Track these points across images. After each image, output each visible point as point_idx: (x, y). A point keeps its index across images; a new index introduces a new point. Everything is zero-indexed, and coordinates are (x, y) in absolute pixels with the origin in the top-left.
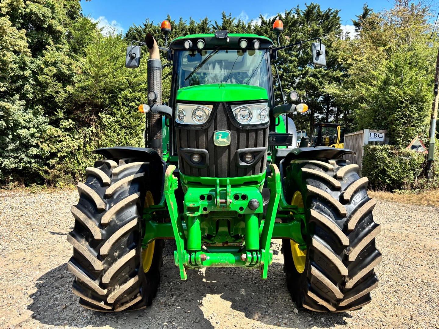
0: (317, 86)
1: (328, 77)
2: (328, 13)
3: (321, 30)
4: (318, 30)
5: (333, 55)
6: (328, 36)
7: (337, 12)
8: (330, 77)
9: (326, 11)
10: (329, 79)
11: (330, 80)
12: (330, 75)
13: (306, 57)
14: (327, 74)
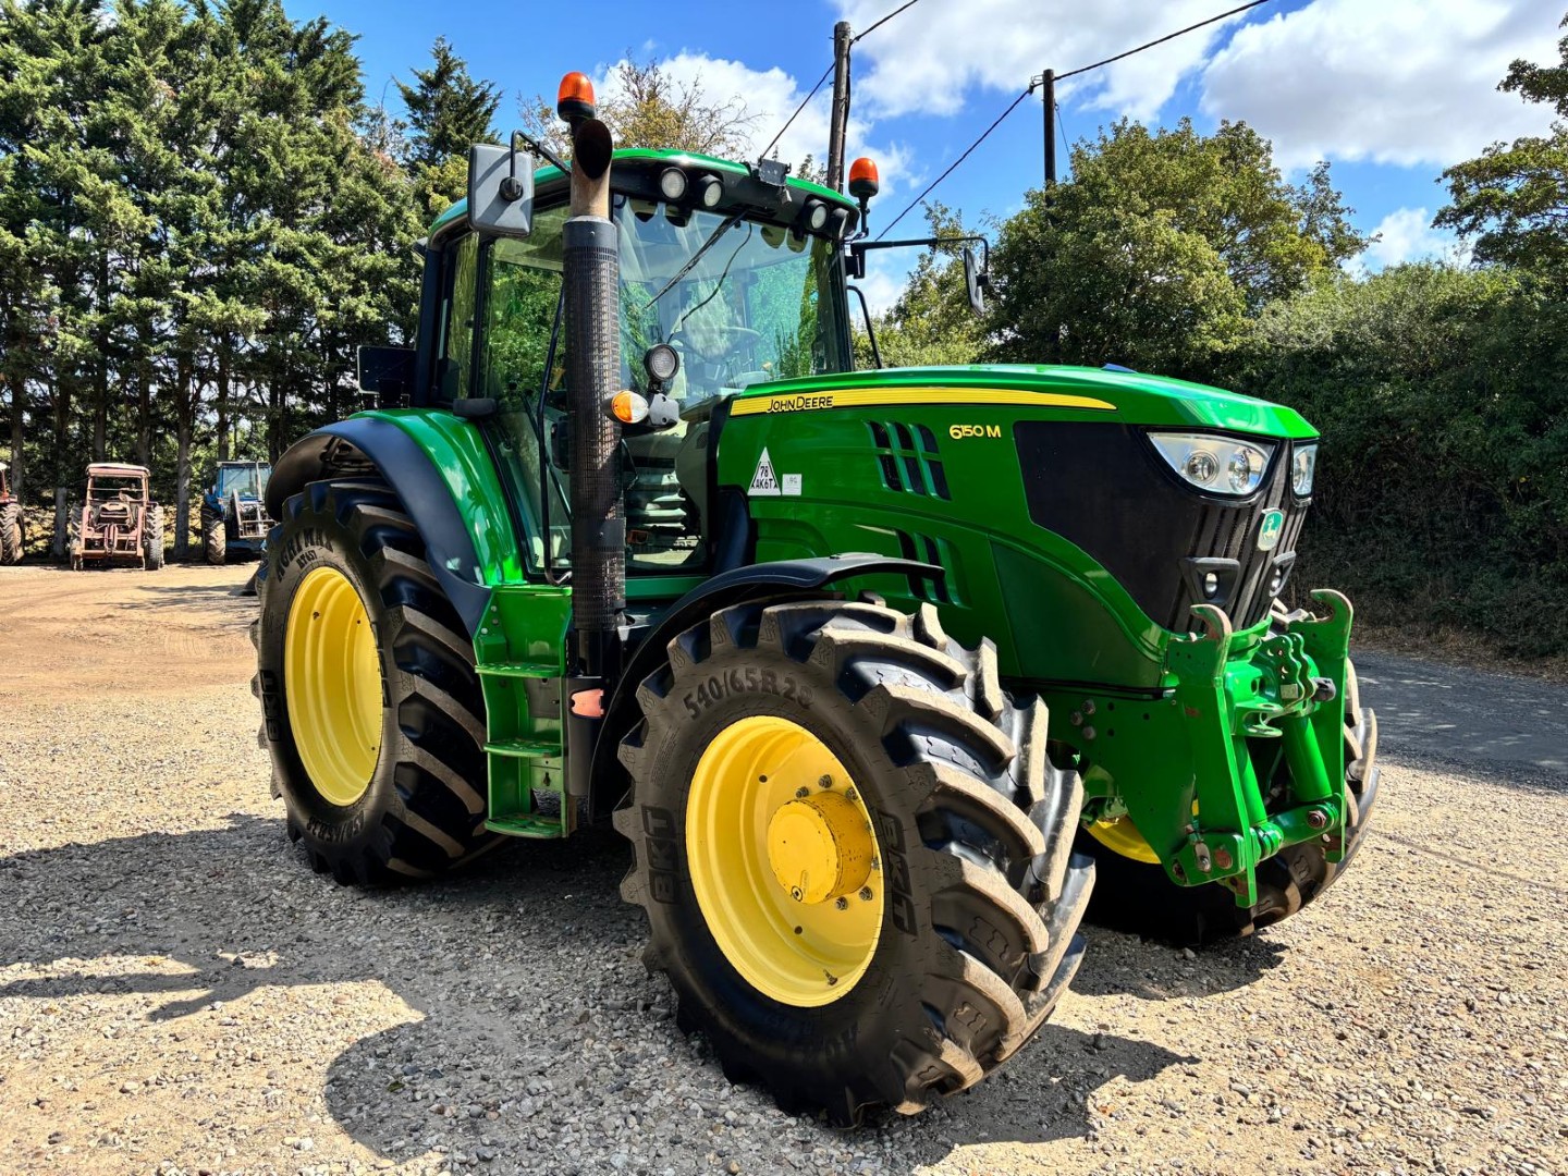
0: (312, 299)
1: (348, 270)
2: (318, 34)
3: (303, 91)
4: (292, 88)
5: (357, 194)
6: (326, 118)
7: (346, 40)
8: (356, 270)
9: (311, 24)
10: (352, 276)
11: (357, 281)
12: (354, 263)
13: (257, 179)
14: (346, 257)
